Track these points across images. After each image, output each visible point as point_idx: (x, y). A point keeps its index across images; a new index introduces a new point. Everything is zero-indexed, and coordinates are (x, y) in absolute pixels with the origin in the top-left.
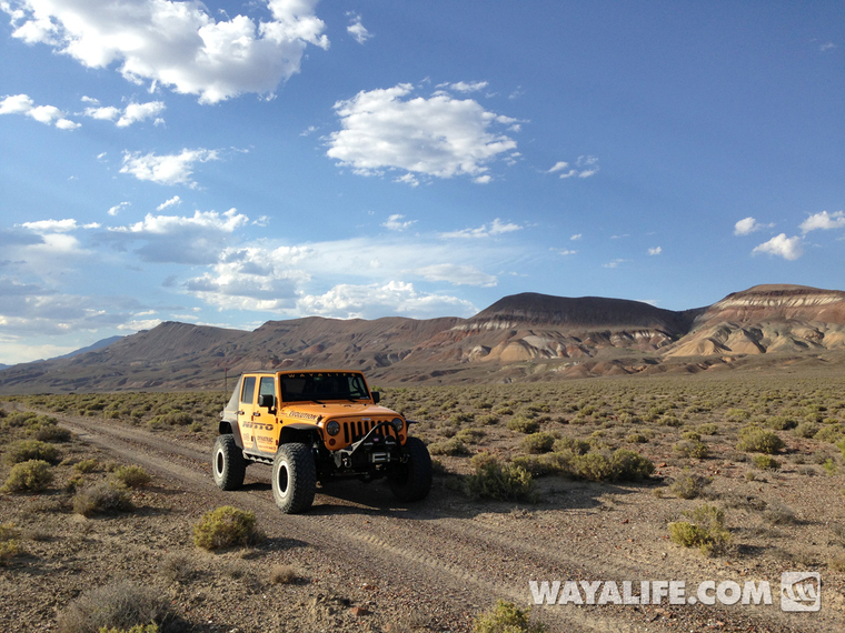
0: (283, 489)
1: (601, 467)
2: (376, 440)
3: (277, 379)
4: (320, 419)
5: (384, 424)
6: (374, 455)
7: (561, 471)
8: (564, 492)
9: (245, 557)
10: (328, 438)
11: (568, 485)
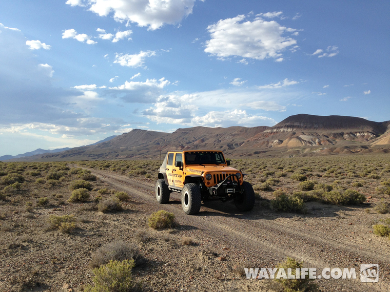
0: (187, 204)
1: (339, 198)
2: (229, 182)
3: (183, 155)
4: (203, 172)
5: (232, 176)
6: (227, 190)
7: (318, 199)
8: (320, 209)
9: (171, 233)
10: (206, 181)
11: (321, 206)
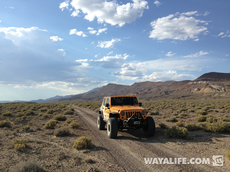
0: (109, 131)
1: (216, 128)
2: (136, 117)
3: (110, 99)
4: (119, 111)
6: (135, 122)
7: (203, 129)
8: (201, 136)
9: (84, 152)
10: (121, 116)
